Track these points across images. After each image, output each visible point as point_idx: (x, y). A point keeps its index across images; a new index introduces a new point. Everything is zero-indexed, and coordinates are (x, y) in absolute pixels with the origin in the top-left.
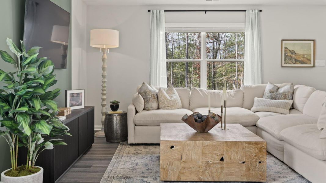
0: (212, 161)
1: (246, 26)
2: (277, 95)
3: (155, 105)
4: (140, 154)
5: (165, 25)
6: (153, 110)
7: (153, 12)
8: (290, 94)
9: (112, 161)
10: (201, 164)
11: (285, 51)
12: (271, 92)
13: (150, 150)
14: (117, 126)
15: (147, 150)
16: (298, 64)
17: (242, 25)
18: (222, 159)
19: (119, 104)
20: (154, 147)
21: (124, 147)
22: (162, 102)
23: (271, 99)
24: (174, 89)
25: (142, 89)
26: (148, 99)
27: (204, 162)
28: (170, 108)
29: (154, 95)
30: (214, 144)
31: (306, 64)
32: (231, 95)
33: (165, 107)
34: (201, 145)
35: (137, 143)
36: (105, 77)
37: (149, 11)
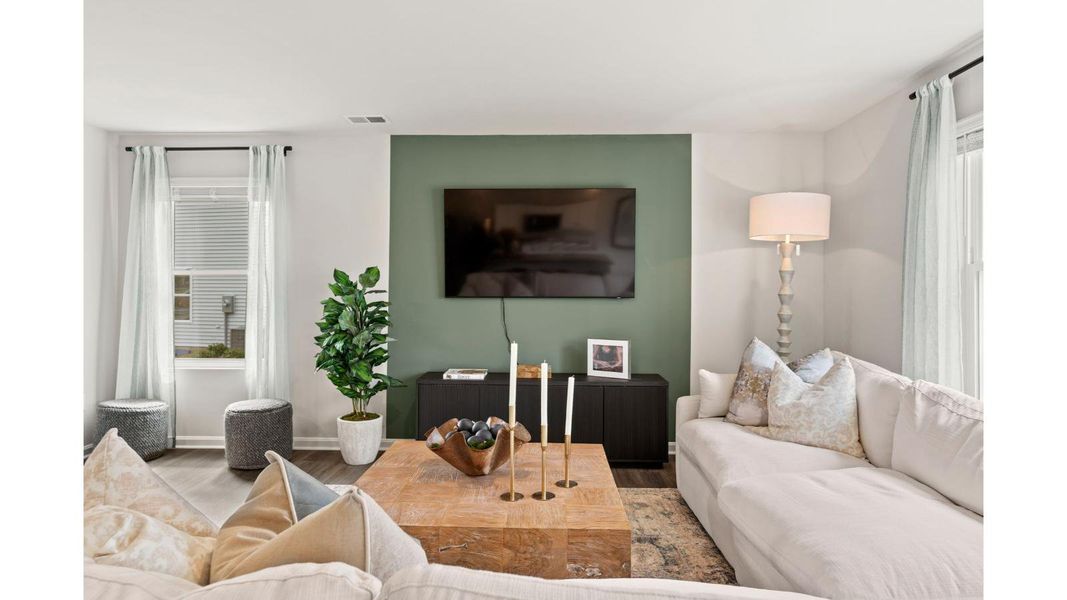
7: (919, 94)
36: (782, 319)
37: (913, 96)
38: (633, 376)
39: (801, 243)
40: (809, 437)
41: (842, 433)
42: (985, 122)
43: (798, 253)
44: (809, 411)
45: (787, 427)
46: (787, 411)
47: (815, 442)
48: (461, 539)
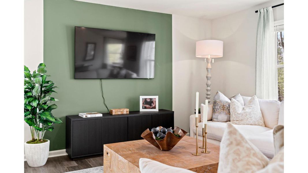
7: (260, 11)
36: (208, 86)
37: (257, 12)
38: (159, 110)
39: (214, 58)
40: (251, 122)
41: (261, 120)
42: (284, 23)
43: (213, 62)
44: (250, 114)
45: (242, 120)
46: (242, 115)
47: (253, 124)
48: (204, 170)
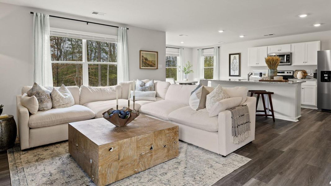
0: (144, 152)
1: (118, 39)
2: (146, 88)
3: (50, 105)
4: (44, 159)
5: (50, 29)
6: (48, 110)
7: (36, 14)
8: (153, 87)
9: (12, 179)
10: (136, 157)
11: (142, 58)
12: (141, 86)
13: (53, 151)
14: (2, 133)
15: (49, 152)
16: (149, 67)
17: (115, 37)
18: (151, 148)
19: (2, 108)
20: (54, 146)
21: (16, 155)
22: (57, 101)
23: (142, 91)
24: (66, 87)
25: (34, 90)
26: (43, 100)
27: (139, 155)
28: (65, 106)
29: (48, 95)
30: (146, 136)
31: (153, 67)
32: (113, 90)
33: (60, 106)
34: (136, 140)
35: (32, 147)
37: (32, 13)
